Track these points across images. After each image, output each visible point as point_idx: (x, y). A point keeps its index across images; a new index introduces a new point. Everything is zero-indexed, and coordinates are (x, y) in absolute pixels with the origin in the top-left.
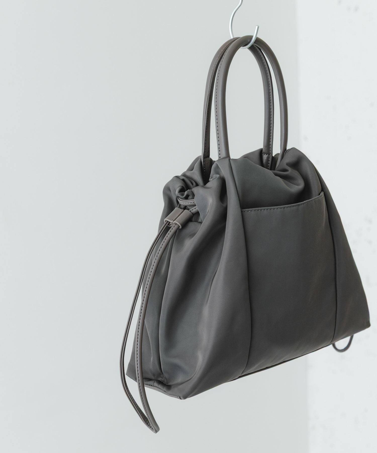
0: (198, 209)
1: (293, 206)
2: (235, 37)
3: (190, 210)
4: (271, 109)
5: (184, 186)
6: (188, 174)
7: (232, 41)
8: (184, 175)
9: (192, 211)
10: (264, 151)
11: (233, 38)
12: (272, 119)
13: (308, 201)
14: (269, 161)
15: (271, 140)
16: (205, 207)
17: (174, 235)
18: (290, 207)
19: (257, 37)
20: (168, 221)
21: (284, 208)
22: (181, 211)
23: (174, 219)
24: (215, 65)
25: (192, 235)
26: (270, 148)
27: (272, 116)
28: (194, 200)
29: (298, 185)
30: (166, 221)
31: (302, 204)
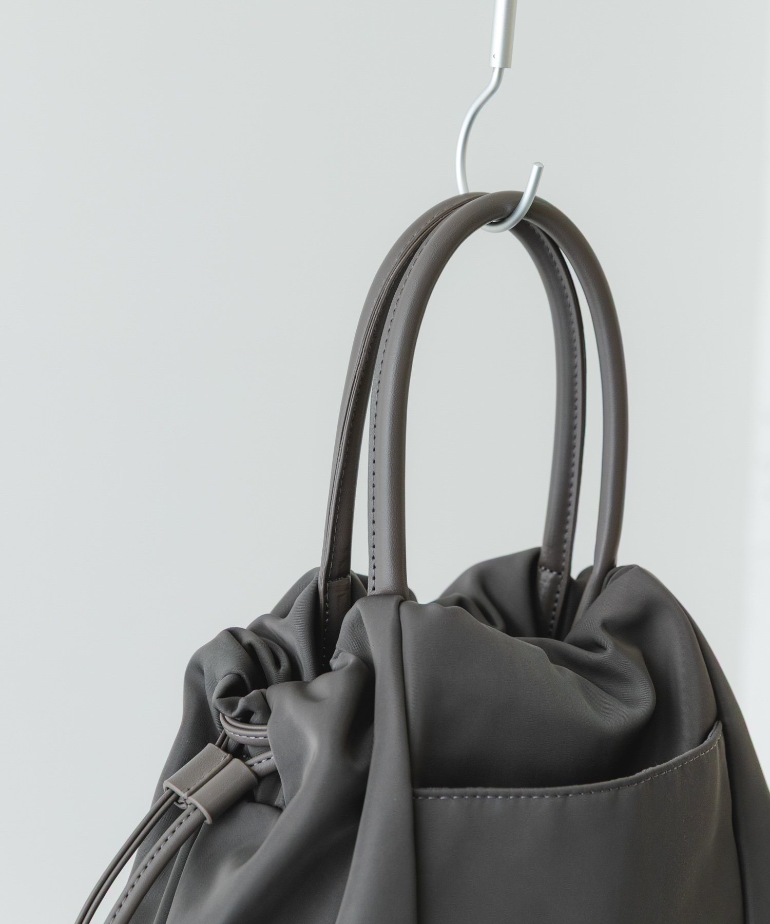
0: (276, 764)
1: (599, 790)
2: (472, 190)
3: (250, 762)
4: (575, 428)
5: (244, 675)
6: (275, 626)
7: (455, 204)
8: (258, 629)
9: (258, 767)
10: (544, 556)
11: (466, 192)
12: (576, 460)
13: (654, 773)
14: (558, 592)
15: (569, 527)
16: (297, 761)
17: (192, 837)
18: (589, 792)
19: (536, 199)
20: (173, 792)
21: (566, 794)
22: (223, 760)
23: (192, 789)
24: (387, 280)
25: (245, 853)
26: (564, 551)
27: (577, 451)
28: (265, 730)
29: (630, 702)
30: (168, 788)
31: (631, 783)
